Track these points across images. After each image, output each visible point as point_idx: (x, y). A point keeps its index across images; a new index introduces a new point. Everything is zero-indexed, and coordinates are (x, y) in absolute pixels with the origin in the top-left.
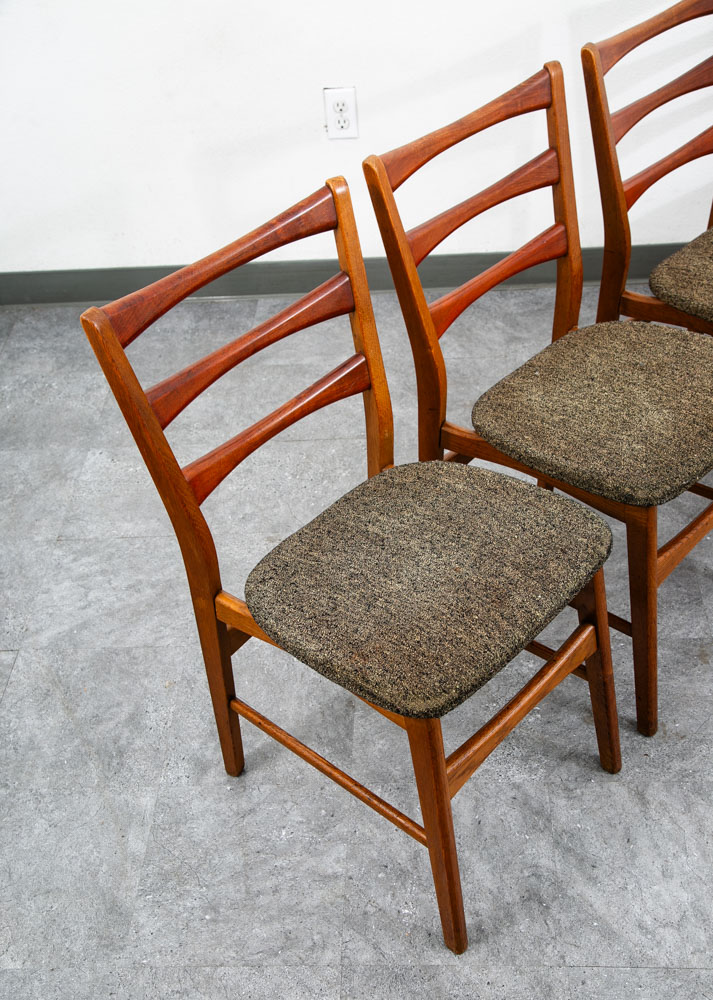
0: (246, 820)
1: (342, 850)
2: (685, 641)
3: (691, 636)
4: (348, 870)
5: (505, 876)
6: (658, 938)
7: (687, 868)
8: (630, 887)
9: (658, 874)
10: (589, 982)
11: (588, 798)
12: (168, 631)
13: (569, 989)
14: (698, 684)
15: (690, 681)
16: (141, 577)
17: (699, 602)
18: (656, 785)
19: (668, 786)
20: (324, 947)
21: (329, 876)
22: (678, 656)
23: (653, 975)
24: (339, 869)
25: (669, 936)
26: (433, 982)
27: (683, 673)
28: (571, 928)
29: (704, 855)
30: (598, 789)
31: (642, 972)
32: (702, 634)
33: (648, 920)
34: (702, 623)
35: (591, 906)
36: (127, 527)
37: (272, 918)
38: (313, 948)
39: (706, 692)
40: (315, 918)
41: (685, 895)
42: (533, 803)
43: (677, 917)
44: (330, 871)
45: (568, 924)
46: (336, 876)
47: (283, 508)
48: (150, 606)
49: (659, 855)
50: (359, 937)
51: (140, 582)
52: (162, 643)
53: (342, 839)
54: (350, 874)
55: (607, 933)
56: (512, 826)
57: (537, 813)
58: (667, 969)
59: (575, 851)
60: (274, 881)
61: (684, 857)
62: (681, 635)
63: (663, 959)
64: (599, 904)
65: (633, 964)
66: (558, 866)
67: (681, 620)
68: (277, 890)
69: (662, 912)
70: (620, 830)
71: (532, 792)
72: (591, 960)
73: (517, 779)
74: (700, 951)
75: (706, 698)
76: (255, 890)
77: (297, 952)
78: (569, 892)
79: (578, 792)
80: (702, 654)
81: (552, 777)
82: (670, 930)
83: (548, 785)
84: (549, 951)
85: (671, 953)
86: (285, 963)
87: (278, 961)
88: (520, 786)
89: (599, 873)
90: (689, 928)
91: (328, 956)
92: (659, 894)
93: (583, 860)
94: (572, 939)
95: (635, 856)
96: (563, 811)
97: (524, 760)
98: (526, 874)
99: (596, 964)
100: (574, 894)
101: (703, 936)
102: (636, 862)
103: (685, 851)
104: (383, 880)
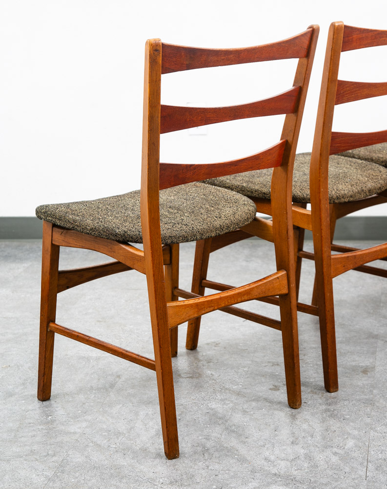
0: (28, 413)
1: (84, 424)
2: (355, 366)
3: (361, 364)
4: (84, 431)
5: (186, 438)
6: (275, 464)
7: (310, 442)
8: (266, 446)
9: (289, 442)
10: (220, 476)
11: (257, 415)
12: (15, 349)
13: (205, 477)
14: (355, 381)
15: (350, 380)
16: (8, 331)
17: (374, 353)
18: (306, 413)
19: (313, 414)
20: (54, 455)
21: (71, 433)
22: (348, 371)
23: (265, 476)
24: (79, 430)
25: (283, 464)
26: (117, 470)
27: (347, 377)
28: (219, 457)
29: (324, 438)
30: (266, 412)
31: (258, 475)
32: (369, 364)
33: (272, 458)
34: (371, 360)
35: (237, 450)
36: (9, 314)
37: (25, 445)
38: (45, 456)
39: (359, 384)
40: (53, 446)
41: (302, 451)
42: (219, 415)
43: (292, 457)
44: (72, 431)
45: (217, 456)
46: (75, 433)
47: (113, 311)
48: (8, 340)
49: (293, 437)
50: (77, 453)
51: (7, 332)
54: (84, 432)
55: (242, 460)
56: (201, 422)
57: (220, 418)
58: (275, 474)
59: (237, 432)
60: (34, 433)
61: (310, 438)
62: (354, 364)
63: (274, 471)
64: (243, 450)
65: (253, 471)
66: (223, 436)
67: (357, 359)
68: (34, 436)
69: (283, 455)
70: (272, 427)
71: (221, 411)
72: (226, 468)
73: (213, 407)
74: (301, 470)
75: (358, 386)
76: (20, 436)
77: (35, 457)
78: (225, 445)
79: (252, 412)
80: (365, 371)
81: (237, 407)
82: (285, 462)
83: (233, 409)
84: (200, 464)
85: (281, 469)
86: (26, 460)
87: (21, 459)
88: (214, 409)
89: (249, 440)
90: (298, 462)
91: (54, 459)
92: (284, 450)
93: (241, 435)
94: (217, 461)
95: (276, 435)
96: (237, 418)
97: (221, 400)
98: (200, 438)
99: (229, 470)
100: (229, 446)
101: (306, 465)
102: (276, 438)
103: (312, 436)
104: (105, 435)
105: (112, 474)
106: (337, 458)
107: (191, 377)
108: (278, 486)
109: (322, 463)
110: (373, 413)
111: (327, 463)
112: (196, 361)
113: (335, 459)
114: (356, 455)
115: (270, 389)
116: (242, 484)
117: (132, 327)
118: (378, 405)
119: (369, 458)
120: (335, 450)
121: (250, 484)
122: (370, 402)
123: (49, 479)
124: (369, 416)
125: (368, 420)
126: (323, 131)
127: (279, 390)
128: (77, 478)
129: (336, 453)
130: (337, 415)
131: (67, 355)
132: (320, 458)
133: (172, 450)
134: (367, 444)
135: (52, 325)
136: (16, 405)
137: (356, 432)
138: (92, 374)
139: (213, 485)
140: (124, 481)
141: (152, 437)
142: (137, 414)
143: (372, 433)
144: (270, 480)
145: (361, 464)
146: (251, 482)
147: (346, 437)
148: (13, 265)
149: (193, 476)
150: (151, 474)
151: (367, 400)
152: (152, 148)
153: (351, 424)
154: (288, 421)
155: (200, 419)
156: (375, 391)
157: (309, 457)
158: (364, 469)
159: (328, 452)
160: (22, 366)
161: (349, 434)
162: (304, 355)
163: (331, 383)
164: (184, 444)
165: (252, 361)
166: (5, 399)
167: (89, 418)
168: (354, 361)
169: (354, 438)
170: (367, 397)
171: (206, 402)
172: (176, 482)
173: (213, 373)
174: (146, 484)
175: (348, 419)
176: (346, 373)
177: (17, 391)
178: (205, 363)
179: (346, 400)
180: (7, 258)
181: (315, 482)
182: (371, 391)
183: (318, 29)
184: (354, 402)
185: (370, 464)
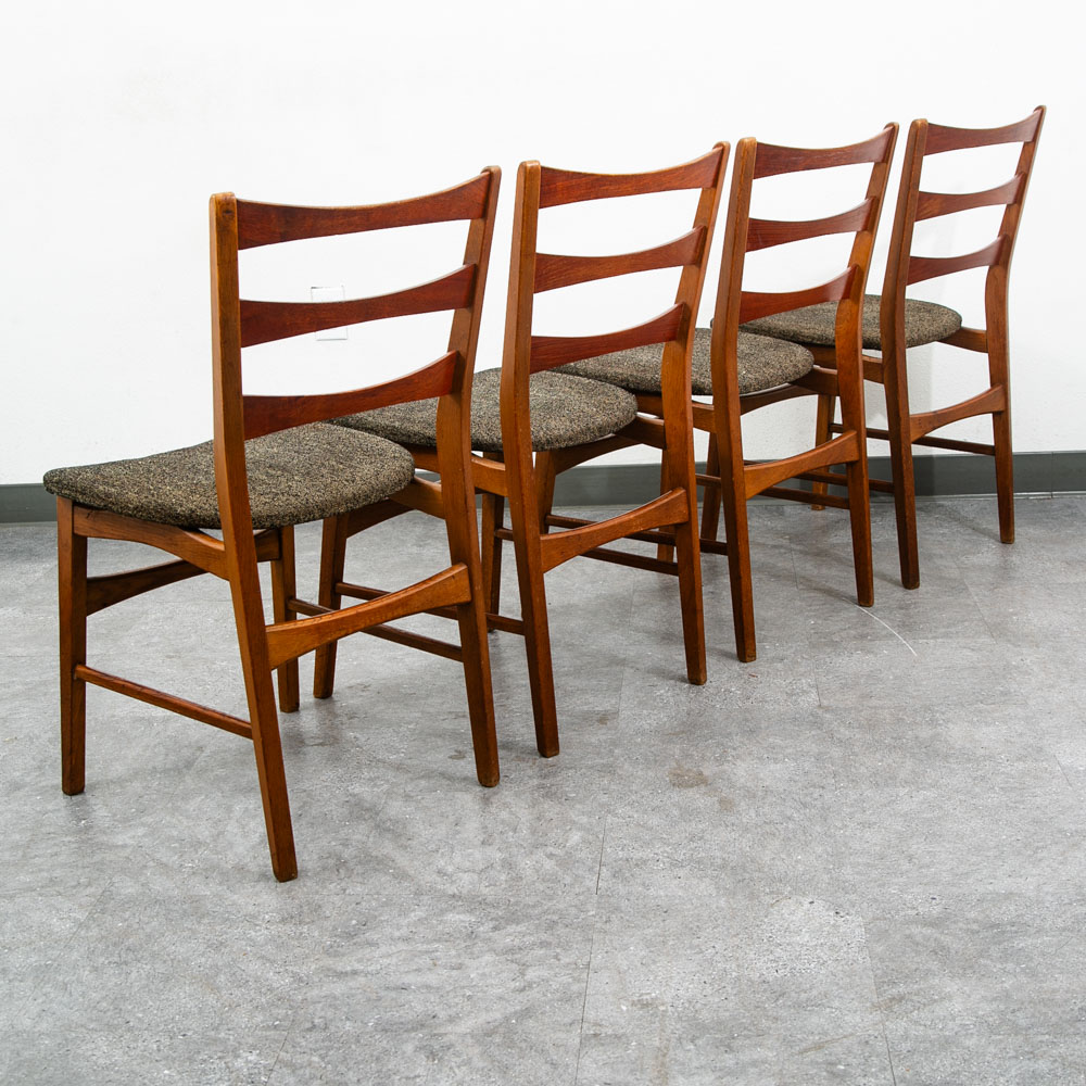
0: (46, 816)
1: (141, 831)
2: (588, 712)
3: (597, 709)
4: (139, 842)
5: (309, 845)
6: (454, 878)
7: (511, 839)
8: (440, 851)
9: (477, 842)
10: (364, 904)
11: (427, 801)
12: (27, 709)
13: (340, 907)
14: (587, 736)
15: (579, 735)
17: (618, 689)
18: (507, 793)
19: (517, 795)
20: (89, 885)
21: (117, 846)
22: (576, 720)
23: (436, 899)
24: (131, 842)
25: (466, 877)
26: (194, 904)
27: (574, 730)
28: (364, 873)
29: (534, 832)
30: (442, 796)
31: (425, 898)
32: (609, 708)
33: (450, 869)
34: (613, 702)
35: (393, 861)
36: (19, 651)
37: (40, 871)
38: (74, 887)
39: (593, 740)
40: (87, 870)
41: (499, 855)
42: (365, 804)
43: (482, 867)
44: (120, 843)
45: (360, 872)
46: (124, 846)
47: (194, 637)
48: (15, 696)
49: (485, 833)
50: (128, 879)
52: (17, 716)
53: (143, 825)
54: (141, 844)
55: (401, 876)
56: (335, 817)
57: (367, 810)
58: (454, 896)
59: (394, 831)
60: (56, 849)
61: (511, 834)
62: (586, 708)
63: (452, 890)
64: (402, 860)
65: (418, 893)
66: (371, 839)
67: (591, 700)
68: (56, 854)
69: (468, 864)
70: (452, 819)
71: (369, 798)
72: (374, 891)
73: (356, 791)
74: (495, 885)
75: (591, 744)
76: (32, 855)
77: (57, 889)
78: (374, 854)
79: (419, 797)
80: (603, 719)
81: (395, 790)
82: (471, 874)
83: (388, 794)
84: (332, 886)
85: (463, 887)
86: (41, 895)
87: (33, 893)
88: (357, 795)
89: (414, 843)
90: (492, 873)
91: (90, 890)
92: (472, 854)
93: (400, 835)
94: (360, 880)
95: (458, 832)
96: (396, 808)
97: (371, 779)
98: (334, 843)
99: (378, 893)
100: (379, 855)
101: (503, 877)
102: (457, 837)
103: (515, 831)
104: (175, 847)
105: (185, 911)
106: (553, 862)
107: (322, 744)
108: (458, 913)
109: (529, 872)
110: (613, 787)
111: (537, 871)
112: (330, 717)
113: (549, 865)
114: (582, 855)
115: (451, 757)
116: (400, 915)
117: (224, 664)
118: (620, 773)
119: (603, 860)
120: (550, 849)
121: (413, 914)
122: (609, 770)
123: (81, 924)
124: (606, 791)
125: (604, 799)
126: (517, 335)
127: (464, 757)
128: (126, 920)
129: (551, 854)
130: (555, 793)
131: (114, 716)
132: (526, 864)
133: (285, 866)
134: (601, 836)
135: (80, 669)
136: (26, 805)
137: (585, 820)
138: (155, 746)
139: (352, 919)
140: (206, 921)
141: (253, 847)
142: (229, 809)
143: (610, 819)
144: (444, 906)
145: (591, 869)
146: (414, 910)
147: (568, 828)
148: (27, 567)
149: (320, 907)
150: (251, 908)
151: (604, 765)
152: (229, 371)
153: (578, 806)
154: (477, 807)
155: (334, 813)
156: (616, 751)
157: (508, 865)
158: (595, 878)
159: (540, 854)
160: (37, 739)
161: (574, 823)
162: (508, 699)
163: (547, 742)
164: (305, 855)
165: (423, 712)
166: (8, 795)
167: (149, 820)
168: (586, 704)
169: (582, 828)
170: (604, 761)
171: (345, 785)
172: (292, 917)
173: (358, 736)
174: (241, 925)
175: (573, 799)
176: (573, 724)
177: (28, 779)
178: (345, 719)
179: (571, 768)
180: (14, 555)
181: (517, 903)
182: (610, 751)
183: (499, 173)
184: (583, 770)
185: (604, 869)
